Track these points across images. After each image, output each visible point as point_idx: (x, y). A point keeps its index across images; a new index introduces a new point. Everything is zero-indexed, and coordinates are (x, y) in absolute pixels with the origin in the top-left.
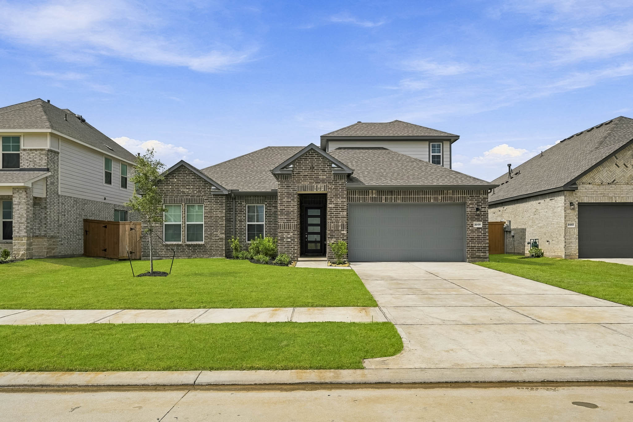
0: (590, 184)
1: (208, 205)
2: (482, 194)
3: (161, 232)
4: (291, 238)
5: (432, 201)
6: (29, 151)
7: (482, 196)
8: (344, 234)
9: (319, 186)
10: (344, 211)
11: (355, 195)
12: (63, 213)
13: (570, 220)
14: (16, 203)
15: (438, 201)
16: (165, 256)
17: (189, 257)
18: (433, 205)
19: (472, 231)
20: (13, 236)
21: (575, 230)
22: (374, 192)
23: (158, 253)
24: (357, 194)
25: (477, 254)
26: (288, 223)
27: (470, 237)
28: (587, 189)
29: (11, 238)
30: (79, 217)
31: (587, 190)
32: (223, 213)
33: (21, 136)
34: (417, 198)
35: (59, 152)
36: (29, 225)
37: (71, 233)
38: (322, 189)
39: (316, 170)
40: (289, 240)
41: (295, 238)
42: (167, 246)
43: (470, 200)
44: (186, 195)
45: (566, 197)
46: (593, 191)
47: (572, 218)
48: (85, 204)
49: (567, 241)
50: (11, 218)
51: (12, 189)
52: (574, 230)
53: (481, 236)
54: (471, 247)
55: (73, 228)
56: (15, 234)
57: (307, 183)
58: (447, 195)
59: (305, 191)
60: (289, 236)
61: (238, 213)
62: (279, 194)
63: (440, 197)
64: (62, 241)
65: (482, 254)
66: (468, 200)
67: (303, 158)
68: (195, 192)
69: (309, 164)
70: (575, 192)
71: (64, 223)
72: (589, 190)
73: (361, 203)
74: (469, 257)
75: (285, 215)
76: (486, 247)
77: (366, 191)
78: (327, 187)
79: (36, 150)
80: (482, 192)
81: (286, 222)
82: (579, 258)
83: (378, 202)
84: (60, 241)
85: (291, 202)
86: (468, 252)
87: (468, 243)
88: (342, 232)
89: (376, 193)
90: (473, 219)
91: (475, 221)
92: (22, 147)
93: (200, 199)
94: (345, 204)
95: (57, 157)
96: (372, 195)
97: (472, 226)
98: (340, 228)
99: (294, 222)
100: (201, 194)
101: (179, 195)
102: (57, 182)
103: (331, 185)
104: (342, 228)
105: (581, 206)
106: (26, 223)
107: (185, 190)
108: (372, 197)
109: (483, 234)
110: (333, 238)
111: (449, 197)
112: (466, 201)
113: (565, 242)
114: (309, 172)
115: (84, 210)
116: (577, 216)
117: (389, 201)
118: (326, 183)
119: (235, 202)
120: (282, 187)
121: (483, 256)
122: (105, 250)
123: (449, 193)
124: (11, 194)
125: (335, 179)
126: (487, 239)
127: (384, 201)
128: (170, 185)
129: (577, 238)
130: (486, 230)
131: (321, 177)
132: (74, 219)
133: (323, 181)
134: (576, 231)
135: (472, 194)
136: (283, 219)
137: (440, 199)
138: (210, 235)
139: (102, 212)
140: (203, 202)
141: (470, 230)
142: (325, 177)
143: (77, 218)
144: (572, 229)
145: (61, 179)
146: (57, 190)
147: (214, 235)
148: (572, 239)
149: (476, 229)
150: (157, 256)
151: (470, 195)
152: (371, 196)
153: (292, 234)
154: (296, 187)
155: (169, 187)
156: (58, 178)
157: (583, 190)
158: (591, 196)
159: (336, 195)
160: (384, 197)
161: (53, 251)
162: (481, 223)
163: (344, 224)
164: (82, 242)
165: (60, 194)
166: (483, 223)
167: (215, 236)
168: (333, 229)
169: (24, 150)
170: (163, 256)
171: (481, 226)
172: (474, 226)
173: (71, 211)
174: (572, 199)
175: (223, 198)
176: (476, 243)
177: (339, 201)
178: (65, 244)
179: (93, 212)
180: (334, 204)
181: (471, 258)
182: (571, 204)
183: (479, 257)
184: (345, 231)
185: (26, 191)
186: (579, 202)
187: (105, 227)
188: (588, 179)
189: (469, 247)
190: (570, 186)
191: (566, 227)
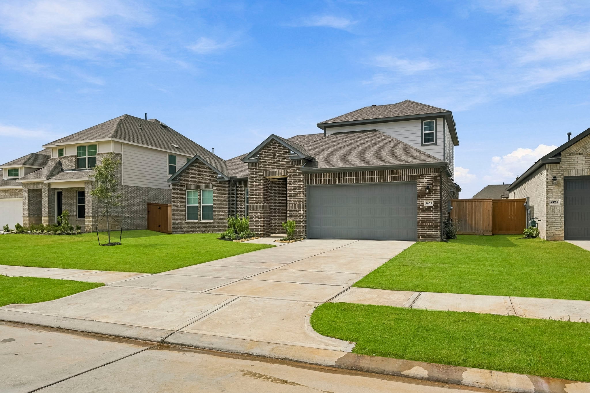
0: (580, 154)
1: (216, 190)
2: (433, 172)
3: (184, 212)
4: (258, 217)
5: (382, 181)
6: (101, 155)
7: (433, 174)
8: (301, 213)
9: (280, 171)
10: (300, 193)
11: (312, 178)
12: (126, 199)
13: (554, 196)
14: (86, 192)
15: (388, 181)
16: (187, 231)
17: (203, 232)
18: (383, 185)
19: (423, 210)
20: (85, 216)
21: (560, 207)
22: (328, 174)
23: (183, 229)
24: (314, 177)
25: (428, 233)
26: (256, 204)
27: (420, 216)
28: (576, 160)
29: (84, 217)
30: (142, 201)
31: (576, 162)
32: (226, 196)
33: (97, 144)
34: (368, 179)
35: (122, 154)
36: (94, 208)
37: (134, 213)
38: (283, 174)
39: (277, 157)
40: (257, 219)
41: (261, 217)
42: (188, 223)
43: (420, 179)
44: (201, 182)
45: (548, 171)
46: (584, 162)
47: (556, 194)
48: (148, 191)
49: (548, 220)
50: (84, 203)
51: (84, 183)
52: (558, 208)
53: (432, 215)
54: (422, 226)
55: (136, 210)
56: (86, 214)
57: (271, 169)
58: (397, 174)
59: (270, 176)
60: (257, 215)
61: (239, 196)
62: (249, 180)
63: (389, 177)
64: (125, 219)
65: (433, 233)
66: (418, 179)
67: (267, 148)
68: (207, 180)
69: (272, 152)
70: (560, 165)
71: (128, 206)
72: (578, 162)
73: (317, 185)
74: (419, 236)
75: (254, 197)
76: (438, 226)
77: (321, 173)
78: (286, 172)
79: (104, 154)
80: (433, 170)
81: (255, 204)
82: (564, 240)
83: (332, 183)
84: (123, 219)
85: (258, 186)
86: (418, 231)
87: (418, 222)
88: (299, 212)
89: (330, 175)
90: (423, 197)
91: (426, 200)
92: (98, 152)
93: (210, 185)
94: (302, 186)
95: (120, 158)
96: (327, 178)
97: (422, 204)
98: (297, 209)
99: (261, 204)
100: (211, 181)
101: (196, 183)
102: (121, 176)
103: (289, 170)
104: (299, 209)
105: (568, 180)
106: (91, 206)
107: (200, 178)
108: (327, 179)
109: (434, 213)
110: (291, 217)
111: (399, 176)
112: (416, 180)
113: (547, 221)
114: (272, 159)
115: (147, 195)
116: (563, 192)
117: (342, 183)
118: (286, 168)
119: (237, 186)
120: (252, 173)
121: (433, 235)
122: (160, 226)
123: (399, 172)
124: (84, 186)
125: (293, 164)
126: (438, 218)
127: (337, 183)
128: (190, 175)
129: (562, 217)
130: (437, 209)
131: (282, 163)
132: (138, 203)
133: (283, 167)
134: (561, 209)
135: (422, 173)
136: (252, 201)
137: (389, 179)
138: (217, 214)
139: (166, 197)
140: (212, 188)
141: (420, 209)
142: (285, 163)
143: (140, 202)
144: (556, 207)
145: (123, 174)
146: (120, 182)
147: (220, 214)
148: (556, 218)
149: (427, 208)
150: (182, 231)
151: (420, 173)
152: (325, 178)
153: (259, 214)
154: (262, 173)
155: (189, 176)
156: (121, 173)
157: (571, 162)
158: (581, 168)
159: (294, 179)
160: (337, 179)
161: (117, 227)
162: (432, 201)
163: (301, 205)
164: (145, 220)
165: (122, 184)
166: (434, 201)
167: (221, 216)
168: (292, 209)
169: (99, 154)
170: (186, 231)
171: (432, 205)
172: (425, 205)
173: (135, 197)
174: (555, 173)
175: (226, 183)
176: (426, 222)
177: (297, 184)
178: (128, 221)
179: (157, 197)
180: (292, 186)
181: (421, 237)
182: (555, 178)
183: (429, 236)
184: (302, 211)
185: (91, 184)
186: (565, 176)
187: (160, 208)
188: (577, 149)
189: (420, 226)
190: (551, 158)
191: (547, 204)
